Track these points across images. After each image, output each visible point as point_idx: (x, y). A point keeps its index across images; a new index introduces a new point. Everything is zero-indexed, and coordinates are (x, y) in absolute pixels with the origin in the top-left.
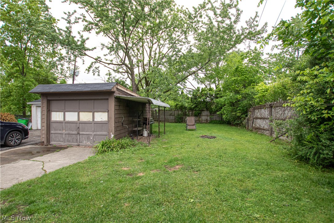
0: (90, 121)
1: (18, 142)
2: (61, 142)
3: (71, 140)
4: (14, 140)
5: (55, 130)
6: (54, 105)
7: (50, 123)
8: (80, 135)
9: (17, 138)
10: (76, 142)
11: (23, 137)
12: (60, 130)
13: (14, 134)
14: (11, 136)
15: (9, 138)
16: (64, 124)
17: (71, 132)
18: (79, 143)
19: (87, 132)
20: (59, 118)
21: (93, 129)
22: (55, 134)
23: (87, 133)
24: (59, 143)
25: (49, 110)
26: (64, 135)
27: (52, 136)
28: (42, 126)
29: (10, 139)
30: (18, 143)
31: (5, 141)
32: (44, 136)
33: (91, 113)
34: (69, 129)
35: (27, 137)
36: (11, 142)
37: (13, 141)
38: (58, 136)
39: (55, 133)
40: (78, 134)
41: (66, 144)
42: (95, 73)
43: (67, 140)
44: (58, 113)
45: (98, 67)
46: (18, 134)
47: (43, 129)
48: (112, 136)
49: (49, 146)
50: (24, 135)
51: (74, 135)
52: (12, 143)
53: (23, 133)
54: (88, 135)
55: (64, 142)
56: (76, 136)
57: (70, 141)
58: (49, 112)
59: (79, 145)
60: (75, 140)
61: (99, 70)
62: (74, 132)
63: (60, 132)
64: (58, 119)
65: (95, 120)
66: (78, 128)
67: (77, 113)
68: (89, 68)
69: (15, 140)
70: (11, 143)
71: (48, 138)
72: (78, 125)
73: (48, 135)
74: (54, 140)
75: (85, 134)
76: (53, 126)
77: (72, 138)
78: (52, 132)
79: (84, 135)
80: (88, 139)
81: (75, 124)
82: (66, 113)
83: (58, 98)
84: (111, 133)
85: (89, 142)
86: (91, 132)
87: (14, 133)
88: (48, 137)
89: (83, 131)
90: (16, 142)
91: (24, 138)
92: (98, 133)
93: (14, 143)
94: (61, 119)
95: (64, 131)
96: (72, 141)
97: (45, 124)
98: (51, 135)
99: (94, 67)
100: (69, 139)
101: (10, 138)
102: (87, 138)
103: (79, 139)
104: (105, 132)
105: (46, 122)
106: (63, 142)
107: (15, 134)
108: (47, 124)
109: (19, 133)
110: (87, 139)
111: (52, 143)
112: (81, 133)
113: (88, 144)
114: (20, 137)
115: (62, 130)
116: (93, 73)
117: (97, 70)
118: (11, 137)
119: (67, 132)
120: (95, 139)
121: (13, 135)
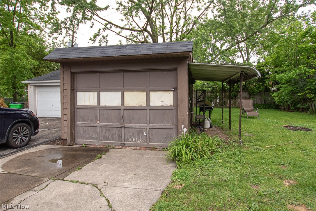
0: (141, 106)
1: (26, 139)
2: (93, 140)
3: (110, 137)
4: (20, 137)
5: (83, 121)
6: (81, 80)
7: (74, 109)
8: (125, 129)
9: (24, 133)
10: (119, 140)
11: (32, 131)
12: (92, 121)
13: (19, 128)
14: (16, 130)
15: (12, 135)
16: (98, 110)
17: (110, 124)
18: (123, 141)
19: (136, 123)
20: (90, 101)
21: (148, 119)
22: (84, 127)
23: (138, 125)
24: (90, 142)
25: (74, 89)
26: (98, 129)
27: (79, 131)
28: (63, 114)
29: (14, 137)
30: (25, 141)
31: (7, 139)
32: (67, 130)
33: (145, 93)
34: (107, 118)
35: (37, 131)
36: (16, 140)
37: (19, 140)
38: (88, 130)
39: (83, 125)
40: (123, 126)
41: (102, 143)
42: (101, 43)
43: (104, 136)
44: (87, 93)
45: (106, 36)
46: (25, 128)
47: (65, 119)
48: (185, 131)
49: (74, 146)
50: (33, 128)
51: (115, 129)
52: (18, 143)
53: (32, 124)
54: (139, 130)
55: (99, 139)
56: (119, 131)
57: (108, 137)
58: (73, 91)
59: (123, 145)
60: (117, 136)
61: (107, 39)
62: (115, 124)
63: (92, 124)
64: (87, 104)
65: (152, 104)
66: (123, 117)
67: (119, 94)
68: (95, 37)
69: (22, 137)
70: (16, 143)
71: (72, 134)
72: (122, 112)
73: (72, 128)
74: (81, 136)
75: (134, 127)
76: (80, 114)
77: (112, 133)
78: (79, 123)
79: (132, 129)
80: (139, 134)
81: (118, 110)
82: (102, 94)
83: (89, 70)
84: (183, 126)
85: (141, 141)
86: (144, 124)
87: (20, 126)
88: (72, 132)
89: (130, 123)
90: (23, 141)
91: (33, 134)
92: (157, 126)
93: (20, 143)
94: (94, 103)
95: (98, 122)
96: (111, 139)
97: (68, 112)
98: (77, 129)
99: (102, 35)
100: (107, 135)
101: (14, 134)
102: (137, 133)
103: (124, 135)
104: (169, 123)
105: (69, 108)
106: (96, 139)
107: (22, 127)
108: (71, 110)
109: (27, 125)
110: (137, 135)
111: (79, 140)
112: (127, 125)
113: (139, 143)
114: (28, 132)
115: (95, 120)
116: (100, 44)
117: (105, 40)
118: (16, 132)
119: (103, 124)
120: (152, 136)
121: (18, 130)
